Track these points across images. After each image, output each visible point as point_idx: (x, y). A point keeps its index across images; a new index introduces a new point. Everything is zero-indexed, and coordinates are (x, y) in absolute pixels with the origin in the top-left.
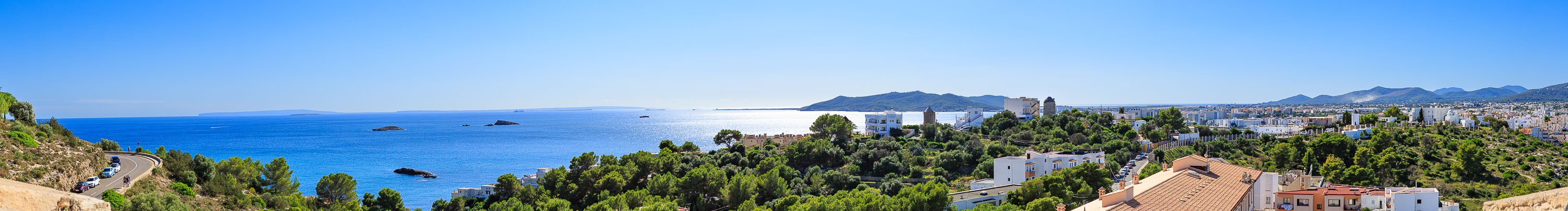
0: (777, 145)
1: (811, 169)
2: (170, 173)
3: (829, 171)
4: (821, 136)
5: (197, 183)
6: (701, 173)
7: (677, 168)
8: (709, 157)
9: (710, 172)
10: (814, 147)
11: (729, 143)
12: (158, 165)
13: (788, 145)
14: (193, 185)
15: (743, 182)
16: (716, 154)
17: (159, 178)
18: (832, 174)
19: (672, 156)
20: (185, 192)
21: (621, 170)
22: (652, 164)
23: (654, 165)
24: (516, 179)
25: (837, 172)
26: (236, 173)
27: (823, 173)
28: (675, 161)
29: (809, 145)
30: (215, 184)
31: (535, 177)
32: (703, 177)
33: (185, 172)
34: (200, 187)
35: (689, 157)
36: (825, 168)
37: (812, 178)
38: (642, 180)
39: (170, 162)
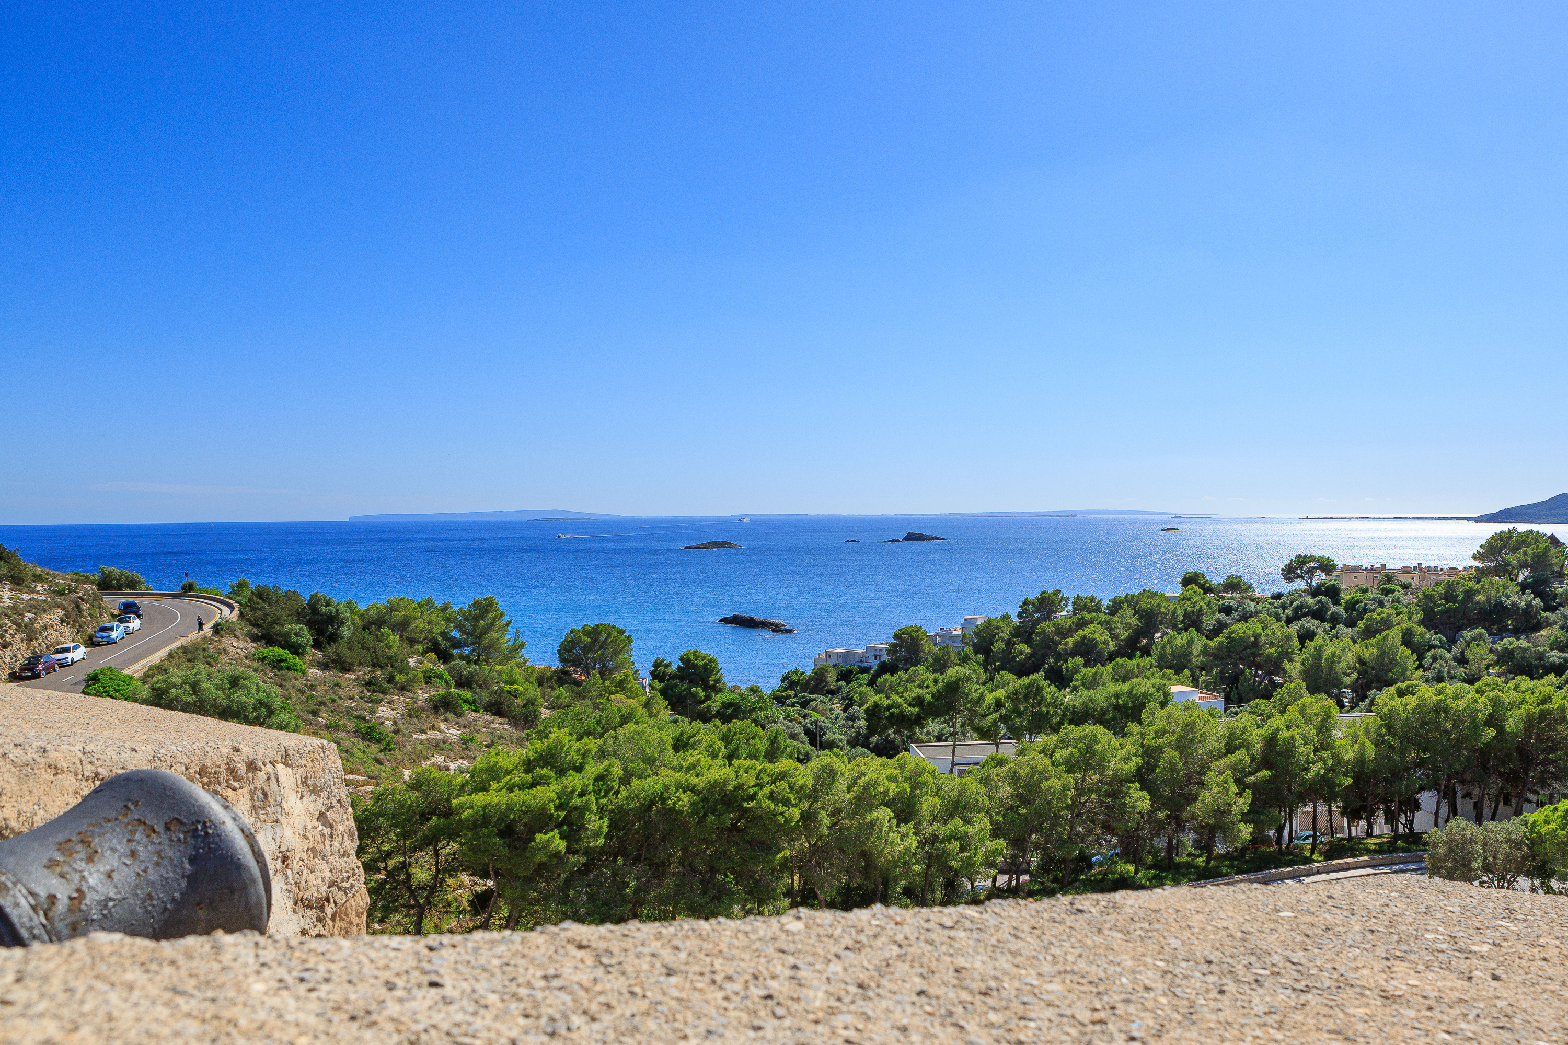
0: (1405, 587)
1: (1468, 634)
2: (255, 631)
3: (1505, 640)
4: (1496, 571)
5: (313, 647)
6: (1250, 633)
7: (1209, 622)
8: (1270, 604)
9: (1267, 631)
10: (1478, 592)
11: (1311, 580)
12: (230, 615)
13: (1427, 586)
14: (304, 650)
15: (1327, 652)
16: (1283, 599)
17: (227, 641)
18: (1512, 646)
19: (1201, 601)
20: (283, 664)
21: (1107, 622)
22: (1163, 613)
23: (1166, 615)
24: (925, 635)
25: (1523, 643)
26: (402, 626)
27: (1493, 643)
28: (1205, 609)
29: (1467, 588)
30: (350, 649)
31: (960, 632)
32: (1252, 639)
33: (287, 627)
34: (319, 654)
35: (1233, 603)
36: (1501, 633)
37: (1467, 651)
38: (1145, 641)
39: (254, 609)
